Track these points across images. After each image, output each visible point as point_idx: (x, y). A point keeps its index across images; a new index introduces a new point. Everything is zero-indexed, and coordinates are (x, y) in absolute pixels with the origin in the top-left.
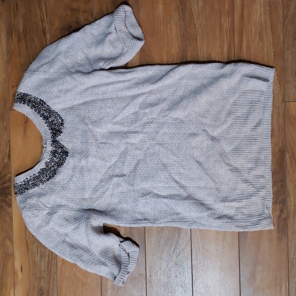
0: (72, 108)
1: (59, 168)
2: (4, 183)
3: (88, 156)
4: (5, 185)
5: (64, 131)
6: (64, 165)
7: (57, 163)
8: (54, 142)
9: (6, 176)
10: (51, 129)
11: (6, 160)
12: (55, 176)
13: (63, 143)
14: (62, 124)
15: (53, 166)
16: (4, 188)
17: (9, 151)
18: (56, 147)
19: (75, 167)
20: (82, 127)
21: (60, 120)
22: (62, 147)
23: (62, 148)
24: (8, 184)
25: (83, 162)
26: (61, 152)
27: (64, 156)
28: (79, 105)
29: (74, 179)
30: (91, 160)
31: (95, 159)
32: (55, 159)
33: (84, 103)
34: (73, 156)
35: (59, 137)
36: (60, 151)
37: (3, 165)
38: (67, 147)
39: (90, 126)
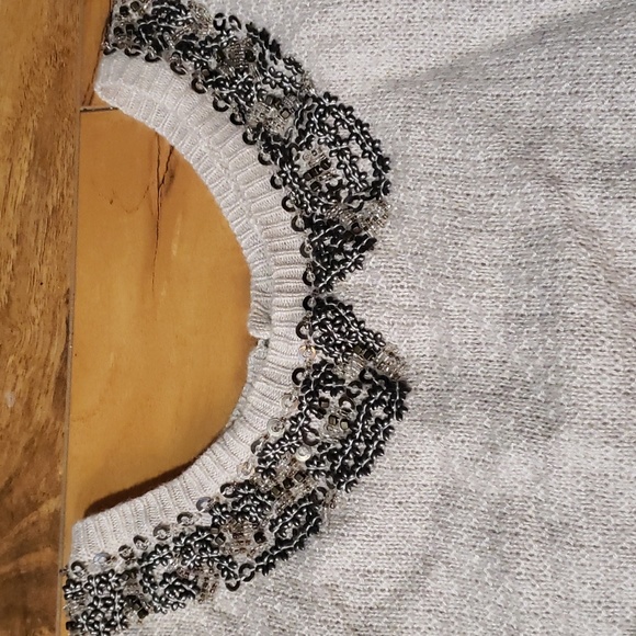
0: (451, 74)
1: (342, 493)
2: (23, 549)
3: (551, 428)
4: (30, 561)
5: (388, 235)
6: (376, 475)
7: (332, 456)
8: (321, 307)
9: (34, 506)
10: (308, 223)
11: (43, 411)
12: (313, 542)
13: (374, 319)
14: (378, 190)
15: (302, 475)
16: (21, 579)
17: (65, 357)
18: (326, 342)
19: (448, 498)
20: (520, 203)
21: (365, 165)
22: (369, 347)
23: (371, 353)
24: (44, 556)
25: (516, 468)
26: (360, 381)
27: (379, 412)
28: (509, 49)
29: (441, 582)
30: (576, 452)
31: (612, 452)
32: (316, 423)
33: (540, 35)
34: (441, 415)
35: (352, 278)
36: (351, 372)
37: (24, 440)
38: (402, 352)
39: (585, 200)
